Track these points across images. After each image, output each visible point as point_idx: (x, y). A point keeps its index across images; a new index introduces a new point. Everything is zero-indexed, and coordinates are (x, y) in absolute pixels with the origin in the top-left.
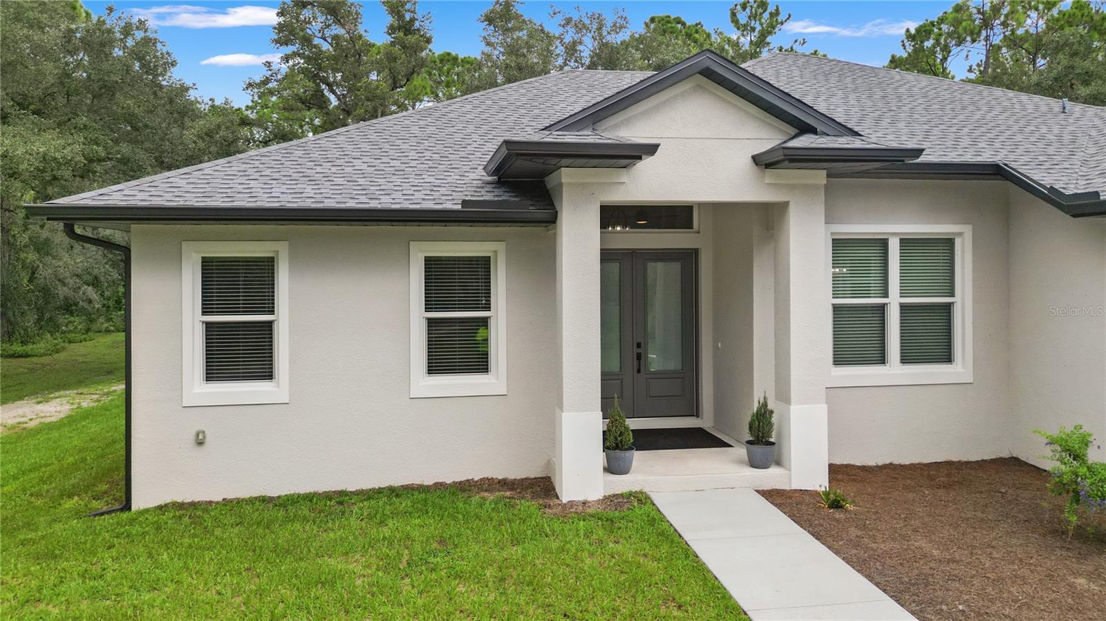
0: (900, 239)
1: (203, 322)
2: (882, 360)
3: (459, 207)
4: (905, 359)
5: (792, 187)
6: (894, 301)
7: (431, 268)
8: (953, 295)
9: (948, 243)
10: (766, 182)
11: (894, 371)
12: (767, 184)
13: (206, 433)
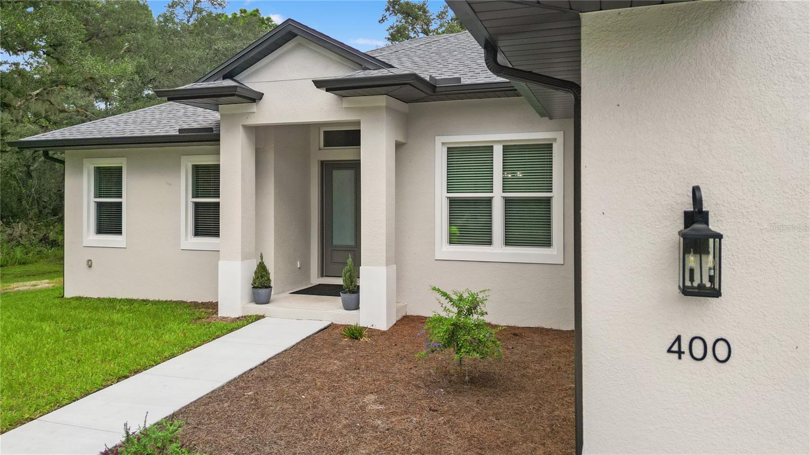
0: (503, 146)
1: (95, 202)
2: (489, 242)
3: (178, 133)
4: (508, 242)
5: (362, 110)
6: (498, 196)
7: (199, 172)
8: (550, 190)
9: (547, 148)
10: (344, 107)
11: (498, 250)
12: (345, 108)
13: (92, 261)
